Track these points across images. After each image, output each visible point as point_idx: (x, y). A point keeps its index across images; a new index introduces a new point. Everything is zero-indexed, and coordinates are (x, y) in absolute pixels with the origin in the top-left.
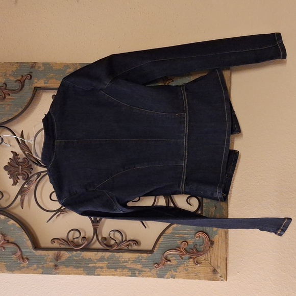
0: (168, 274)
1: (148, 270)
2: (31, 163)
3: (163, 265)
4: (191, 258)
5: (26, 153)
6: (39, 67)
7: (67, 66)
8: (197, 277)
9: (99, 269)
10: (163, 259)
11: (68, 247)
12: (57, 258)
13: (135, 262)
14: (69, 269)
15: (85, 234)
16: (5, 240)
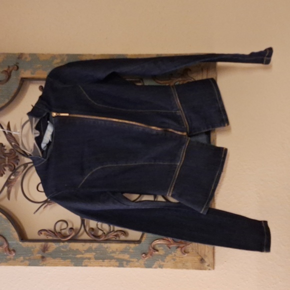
0: (156, 264)
1: (135, 260)
2: (17, 154)
3: (151, 255)
4: (178, 247)
5: (13, 144)
6: (26, 58)
7: (54, 57)
8: (184, 266)
9: (86, 260)
10: (151, 248)
11: (55, 238)
12: (45, 249)
13: (123, 252)
14: (57, 260)
15: (73, 225)
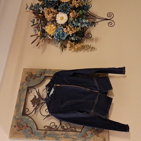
0: (87, 140)
1: (79, 139)
2: (40, 99)
3: (85, 137)
4: (95, 134)
6: (47, 70)
7: (56, 70)
9: (61, 138)
10: (85, 134)
13: (74, 135)
14: (49, 138)
16: (27, 126)
